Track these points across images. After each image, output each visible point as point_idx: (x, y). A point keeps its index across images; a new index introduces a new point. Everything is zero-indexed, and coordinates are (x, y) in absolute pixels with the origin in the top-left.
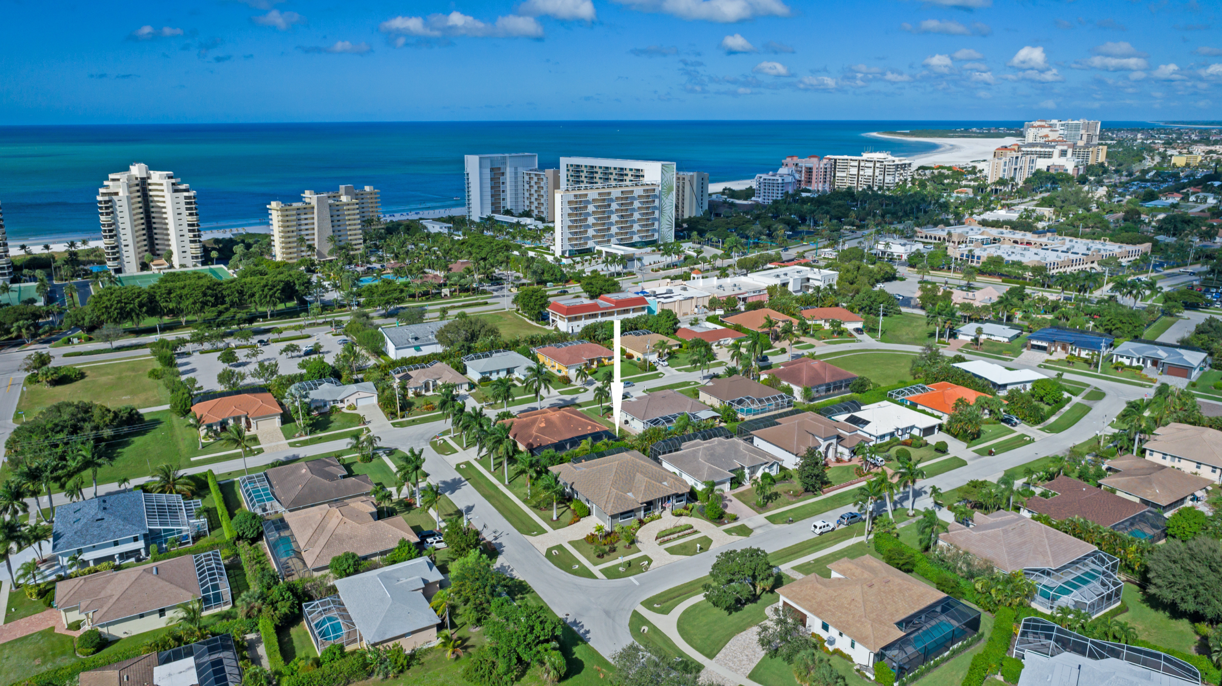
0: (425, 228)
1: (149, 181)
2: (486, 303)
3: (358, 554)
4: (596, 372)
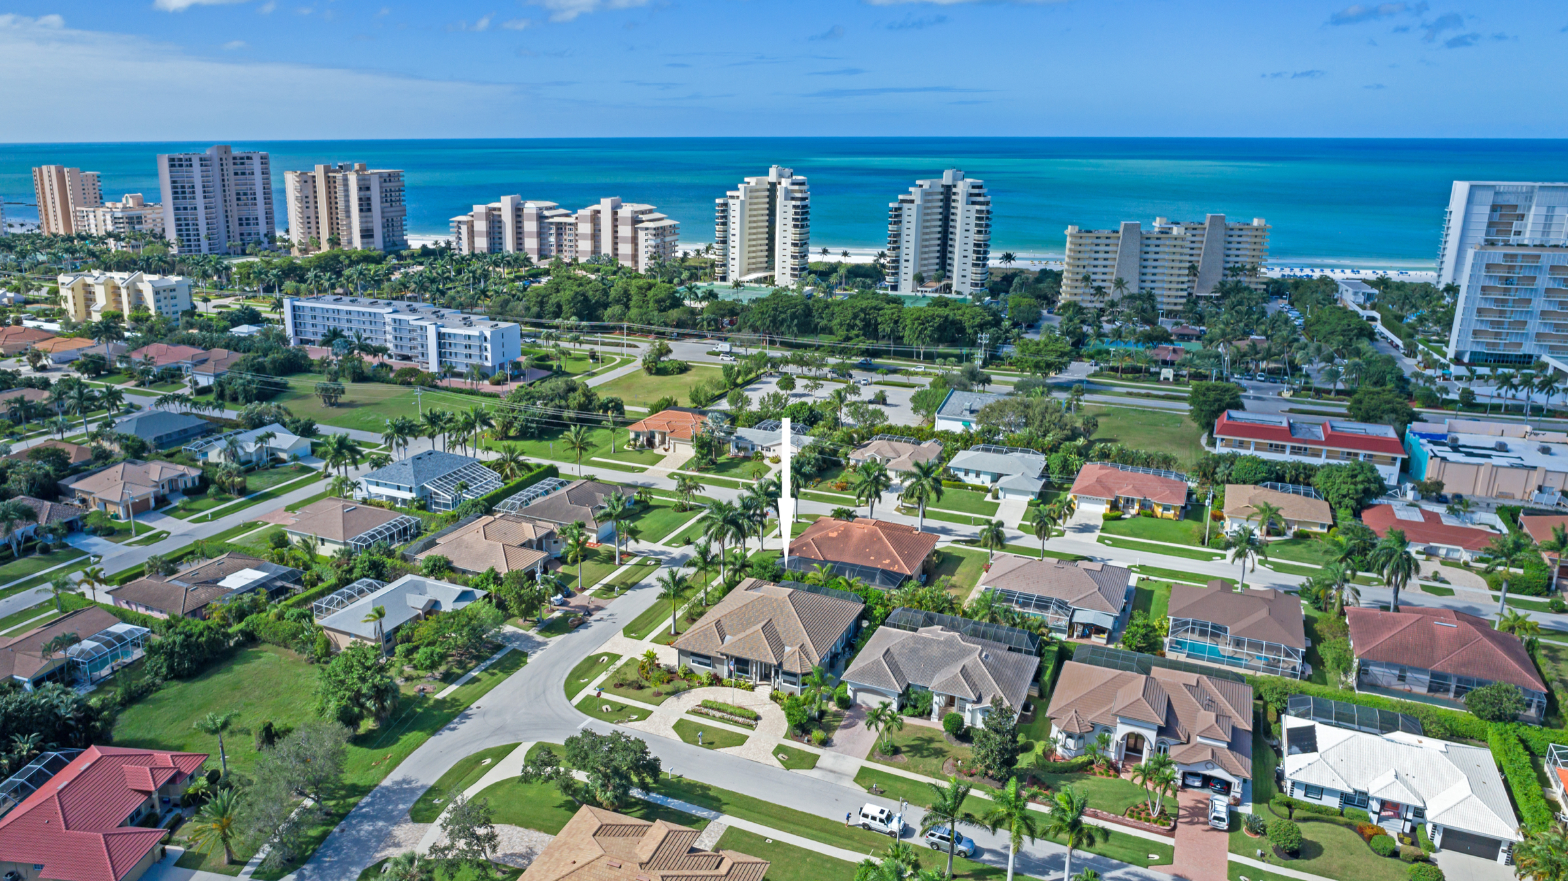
1: (954, 189)
3: (456, 564)
4: (1119, 518)
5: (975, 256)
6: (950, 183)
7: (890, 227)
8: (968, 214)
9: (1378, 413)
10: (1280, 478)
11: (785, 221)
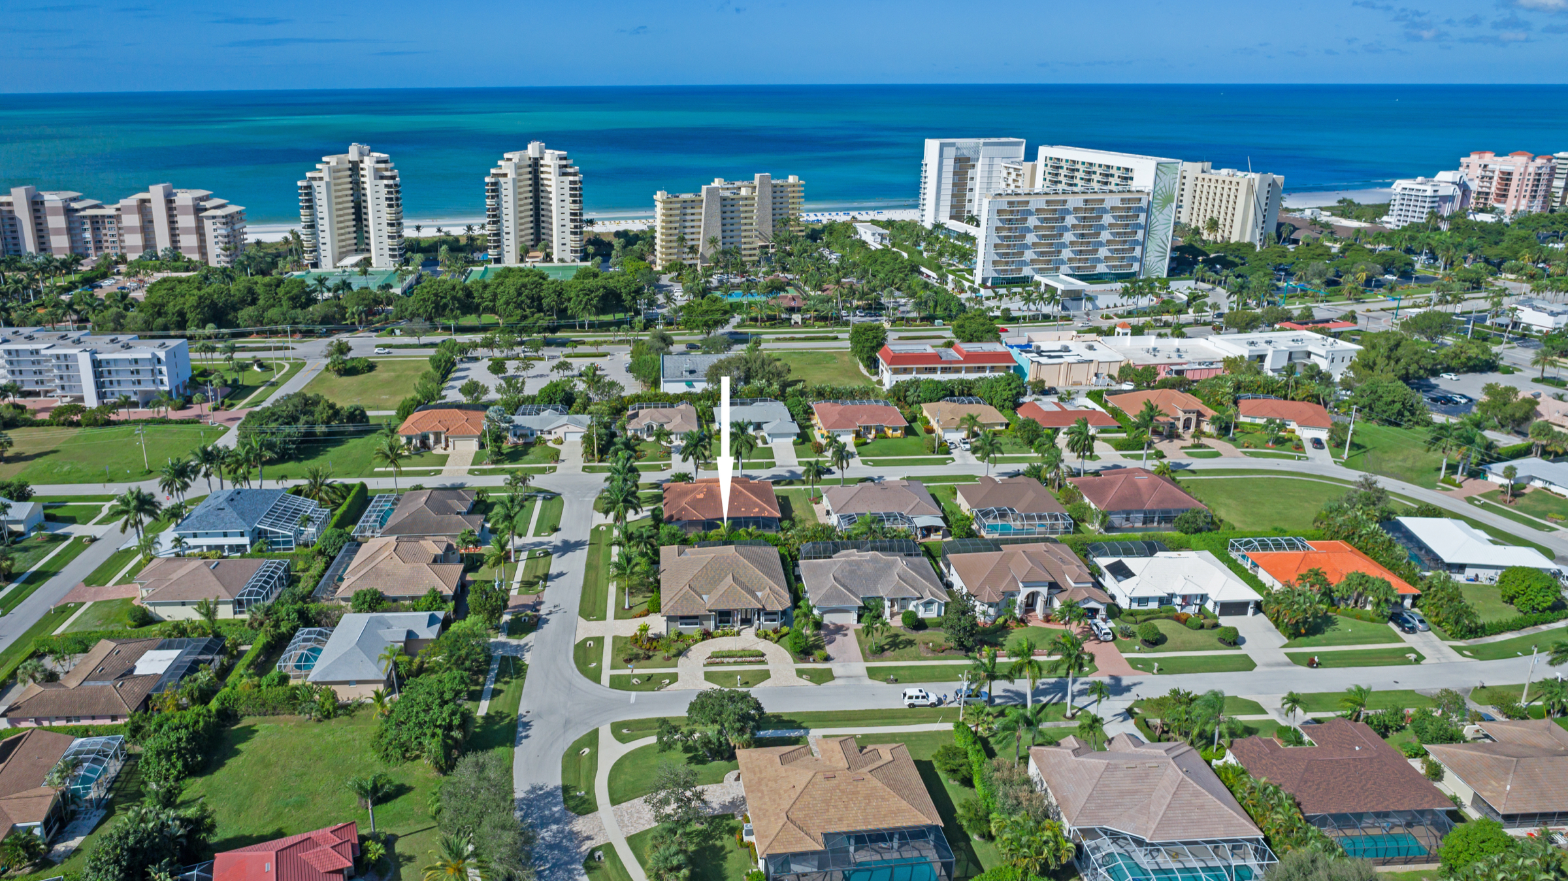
0: (856, 232)
1: (542, 162)
2: (836, 338)
3: (386, 594)
4: (866, 444)
5: (572, 225)
6: (537, 156)
7: (488, 201)
8: (562, 185)
9: (979, 334)
10: (952, 394)
11: (378, 201)
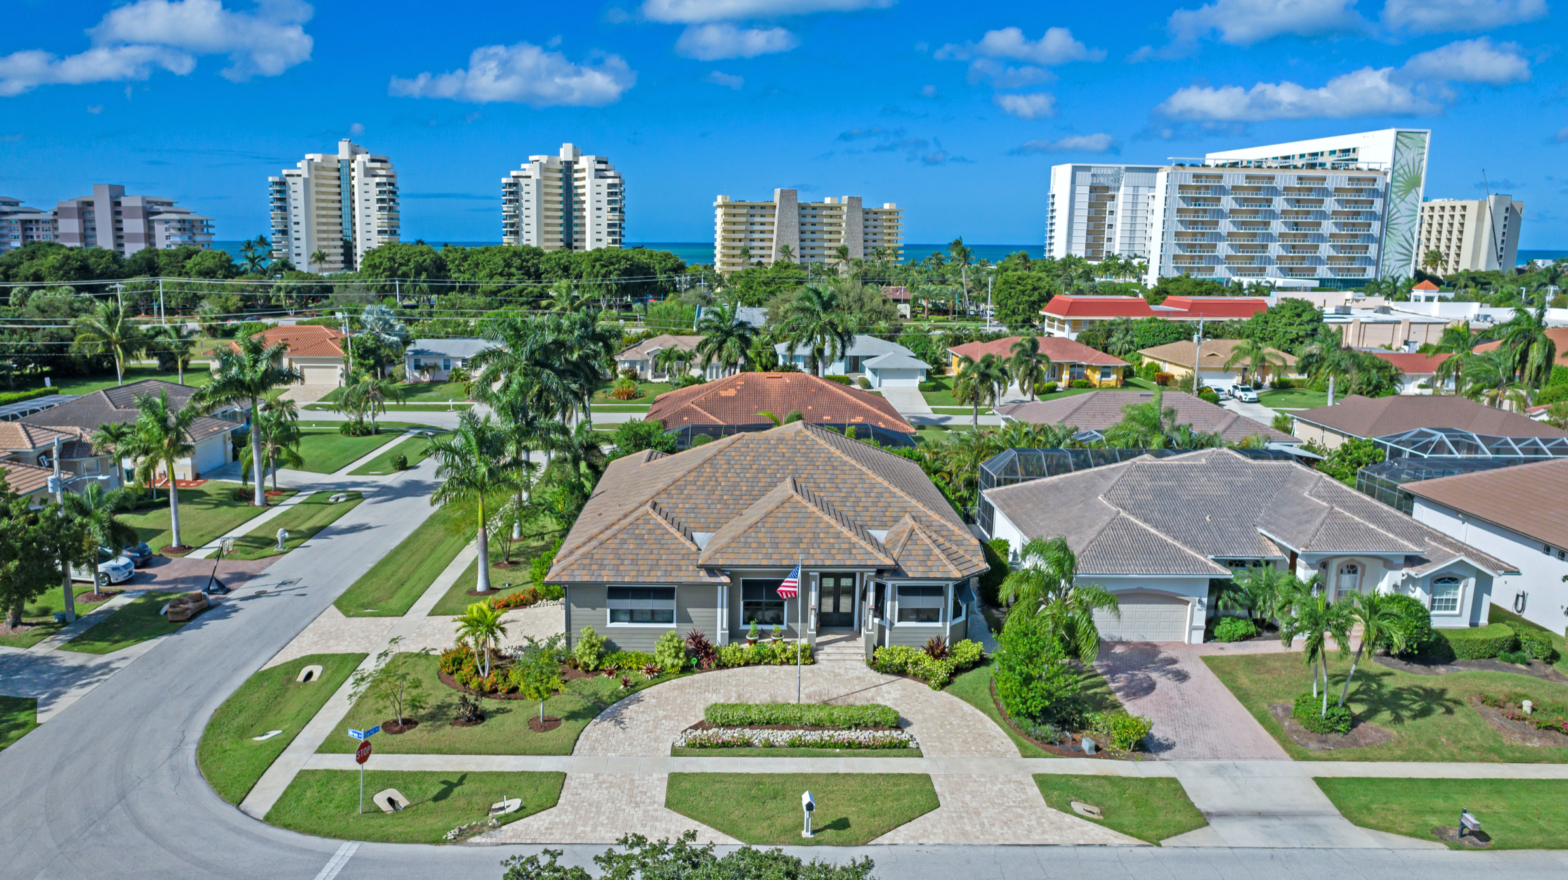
1: (576, 167)
6: (570, 159)
8: (598, 190)
11: (367, 204)
